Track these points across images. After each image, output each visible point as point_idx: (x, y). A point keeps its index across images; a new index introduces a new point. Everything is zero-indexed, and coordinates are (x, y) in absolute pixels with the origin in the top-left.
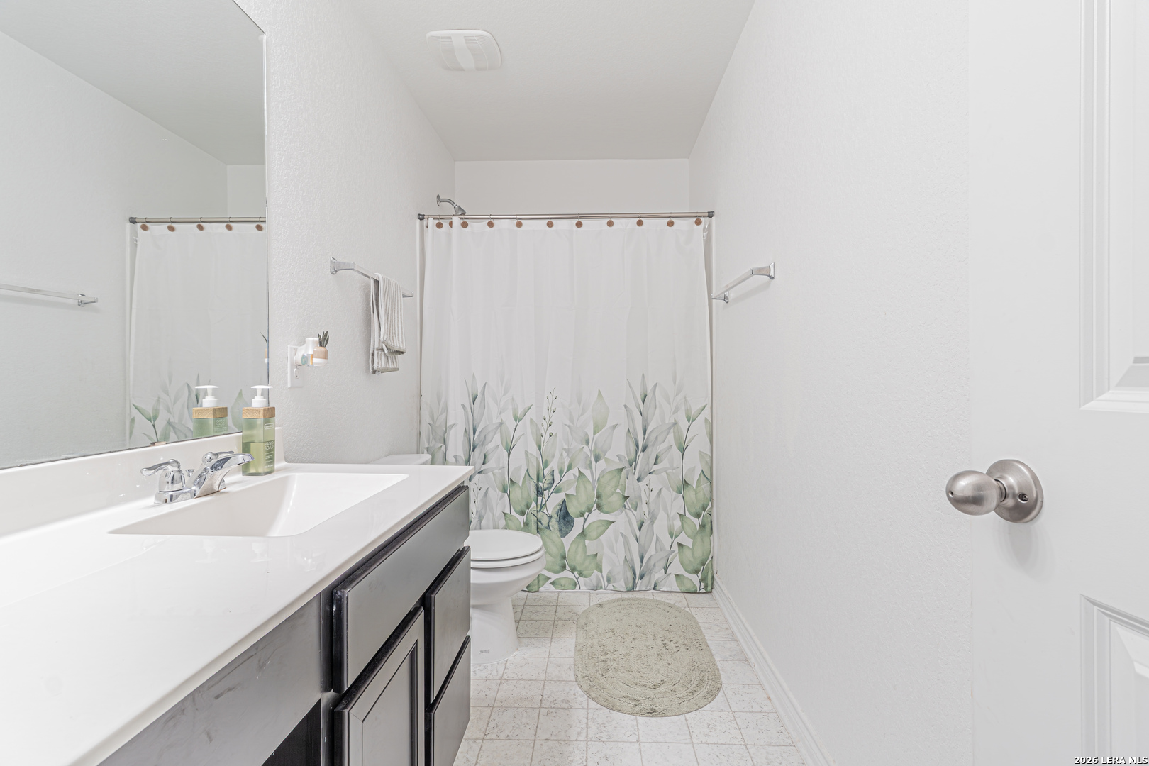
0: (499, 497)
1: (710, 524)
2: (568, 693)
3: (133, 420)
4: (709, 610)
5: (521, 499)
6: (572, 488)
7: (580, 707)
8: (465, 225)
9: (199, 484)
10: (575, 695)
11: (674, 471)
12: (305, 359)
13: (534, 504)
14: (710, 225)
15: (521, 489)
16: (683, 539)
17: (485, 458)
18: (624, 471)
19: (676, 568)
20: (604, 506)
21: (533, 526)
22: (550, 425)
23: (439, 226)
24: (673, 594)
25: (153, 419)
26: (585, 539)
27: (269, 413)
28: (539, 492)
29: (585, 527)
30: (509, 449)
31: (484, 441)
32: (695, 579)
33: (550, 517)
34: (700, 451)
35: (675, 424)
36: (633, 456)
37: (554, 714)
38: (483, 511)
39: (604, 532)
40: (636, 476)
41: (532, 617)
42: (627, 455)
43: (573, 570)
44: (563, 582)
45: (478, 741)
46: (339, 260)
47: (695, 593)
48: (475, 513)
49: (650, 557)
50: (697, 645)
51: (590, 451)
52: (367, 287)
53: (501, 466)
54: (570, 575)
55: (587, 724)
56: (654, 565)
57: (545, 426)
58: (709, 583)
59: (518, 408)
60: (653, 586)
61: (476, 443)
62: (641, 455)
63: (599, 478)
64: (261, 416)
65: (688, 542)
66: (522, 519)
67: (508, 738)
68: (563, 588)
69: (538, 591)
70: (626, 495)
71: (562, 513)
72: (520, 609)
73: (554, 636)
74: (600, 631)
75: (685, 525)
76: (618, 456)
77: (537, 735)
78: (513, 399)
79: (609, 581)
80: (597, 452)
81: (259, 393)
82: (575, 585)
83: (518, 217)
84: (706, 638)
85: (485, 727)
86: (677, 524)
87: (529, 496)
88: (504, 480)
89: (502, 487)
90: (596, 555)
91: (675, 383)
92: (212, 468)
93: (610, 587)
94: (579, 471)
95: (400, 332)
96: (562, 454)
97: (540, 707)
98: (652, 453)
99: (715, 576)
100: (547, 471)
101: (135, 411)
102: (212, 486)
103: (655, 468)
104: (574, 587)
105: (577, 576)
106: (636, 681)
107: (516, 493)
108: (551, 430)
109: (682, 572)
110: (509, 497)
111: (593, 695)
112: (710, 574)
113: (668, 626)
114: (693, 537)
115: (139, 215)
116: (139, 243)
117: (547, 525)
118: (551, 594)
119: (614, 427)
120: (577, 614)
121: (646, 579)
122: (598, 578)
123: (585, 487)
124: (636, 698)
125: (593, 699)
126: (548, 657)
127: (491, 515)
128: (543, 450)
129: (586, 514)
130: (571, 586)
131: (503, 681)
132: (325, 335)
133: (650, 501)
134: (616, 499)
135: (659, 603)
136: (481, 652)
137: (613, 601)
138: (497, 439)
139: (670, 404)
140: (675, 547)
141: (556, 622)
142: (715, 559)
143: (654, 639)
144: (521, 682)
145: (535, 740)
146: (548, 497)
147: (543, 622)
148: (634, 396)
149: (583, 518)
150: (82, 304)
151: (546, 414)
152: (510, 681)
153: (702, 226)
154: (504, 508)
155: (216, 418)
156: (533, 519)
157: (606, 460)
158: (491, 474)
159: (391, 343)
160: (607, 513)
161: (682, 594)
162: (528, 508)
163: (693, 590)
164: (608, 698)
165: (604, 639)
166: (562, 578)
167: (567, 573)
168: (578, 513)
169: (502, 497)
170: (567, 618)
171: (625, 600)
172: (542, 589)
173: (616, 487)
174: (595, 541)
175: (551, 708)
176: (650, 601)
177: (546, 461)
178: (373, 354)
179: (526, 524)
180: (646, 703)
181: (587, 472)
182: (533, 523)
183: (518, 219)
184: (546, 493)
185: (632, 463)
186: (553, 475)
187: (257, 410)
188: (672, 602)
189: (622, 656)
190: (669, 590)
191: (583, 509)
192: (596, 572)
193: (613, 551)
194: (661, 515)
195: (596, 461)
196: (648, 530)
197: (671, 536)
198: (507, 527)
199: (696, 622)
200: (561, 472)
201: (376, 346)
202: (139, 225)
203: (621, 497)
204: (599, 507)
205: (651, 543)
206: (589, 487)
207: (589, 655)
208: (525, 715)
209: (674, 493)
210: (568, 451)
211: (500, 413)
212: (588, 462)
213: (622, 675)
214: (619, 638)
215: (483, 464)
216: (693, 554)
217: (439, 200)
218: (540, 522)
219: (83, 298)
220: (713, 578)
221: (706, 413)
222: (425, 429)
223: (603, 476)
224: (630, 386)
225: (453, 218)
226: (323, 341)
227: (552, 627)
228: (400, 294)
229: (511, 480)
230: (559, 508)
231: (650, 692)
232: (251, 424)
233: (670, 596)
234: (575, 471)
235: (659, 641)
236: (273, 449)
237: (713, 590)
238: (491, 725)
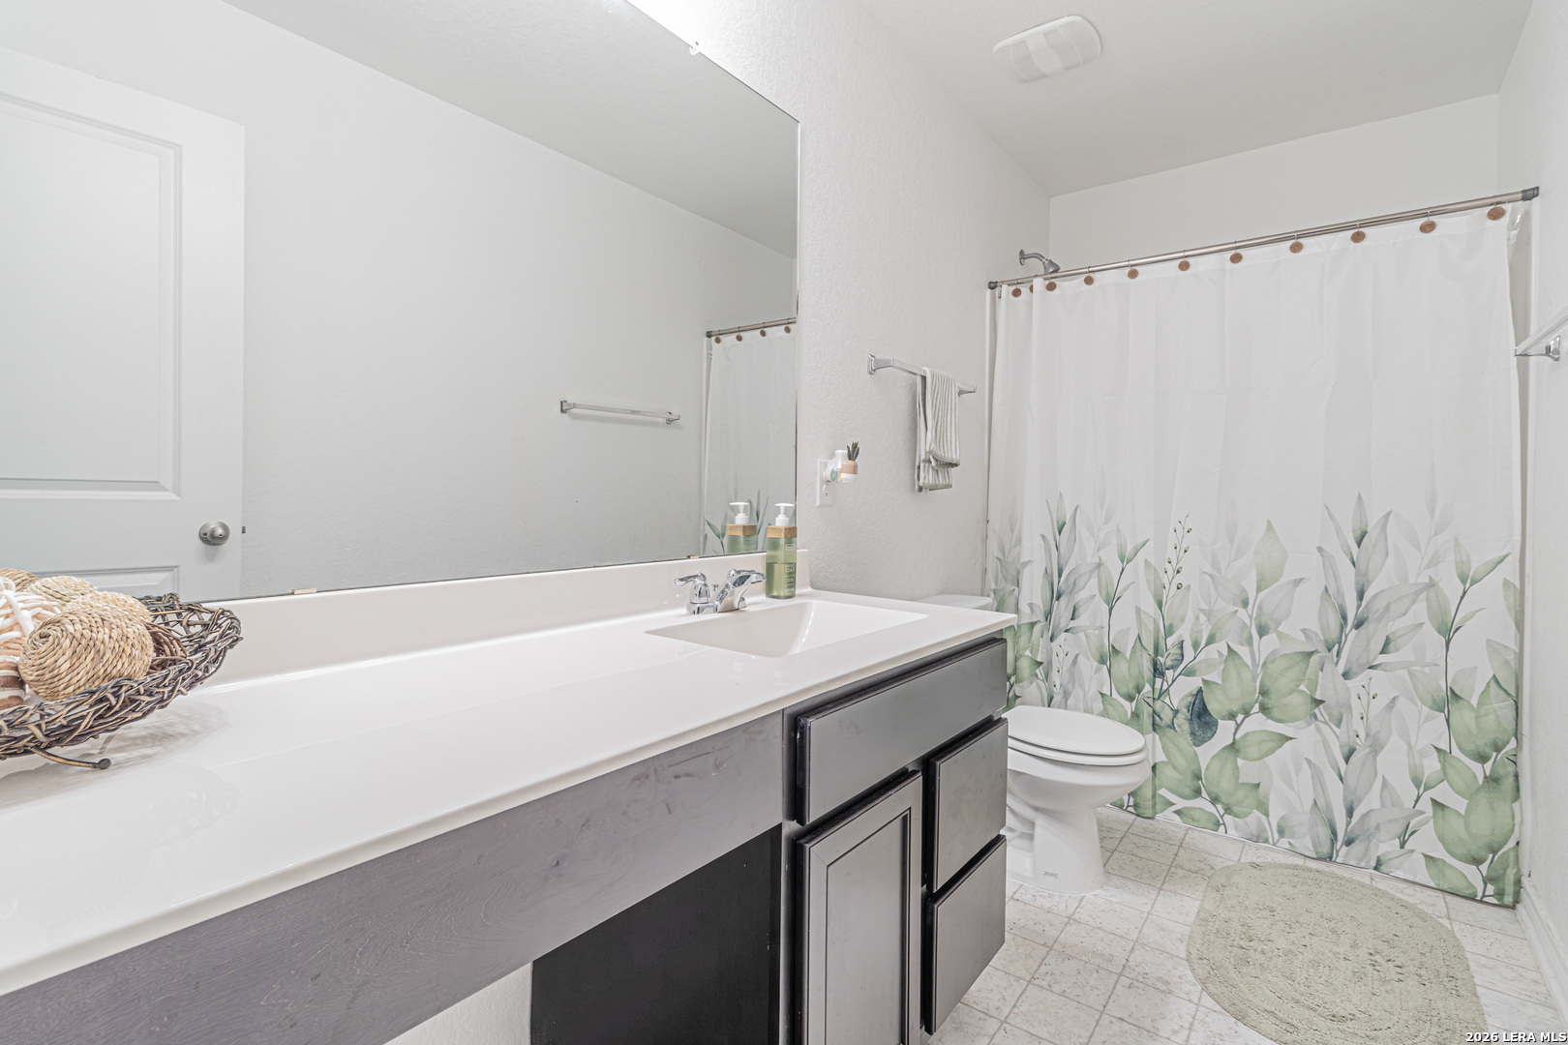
0: (1094, 669)
1: (1511, 779)
2: (1170, 971)
3: (706, 536)
4: (1500, 937)
5: (1128, 678)
6: (1216, 672)
7: (1186, 997)
8: (1051, 287)
9: (721, 599)
10: (1180, 977)
11: (1427, 670)
12: (835, 474)
13: (1148, 688)
14: (1527, 216)
15: (1129, 662)
16: (1442, 793)
17: (1074, 612)
18: (1314, 658)
19: (1426, 841)
20: (1274, 710)
21: (1147, 721)
22: (1178, 572)
23: (1017, 293)
24: (1417, 888)
25: (721, 536)
26: (1236, 756)
27: (791, 533)
28: (1158, 671)
29: (1238, 736)
30: (1111, 602)
31: (1073, 588)
32: (1474, 876)
33: (1176, 712)
34: (1488, 640)
35: (1432, 585)
36: (1334, 634)
37: (1140, 991)
38: (1070, 686)
39: (1272, 751)
40: (1341, 668)
41: (1135, 852)
42: (1322, 630)
43: (1215, 800)
44: (1197, 815)
45: (1021, 981)
46: (878, 357)
47: (1472, 898)
48: (1058, 686)
49: (1368, 813)
50: (1449, 985)
51: (1250, 617)
52: (914, 385)
53: (1098, 624)
54: (1210, 808)
55: (1192, 1025)
56: (1378, 828)
57: (1170, 573)
58: (1510, 889)
59: (1126, 544)
60: (1374, 864)
61: (1063, 589)
62: (1352, 634)
63: (1265, 664)
64: (783, 536)
65: (1459, 804)
66: (1129, 707)
67: (1063, 994)
68: (1196, 824)
69: (1152, 818)
70: (1318, 697)
71: (1196, 708)
72: (1119, 836)
73: (1164, 887)
74: (1247, 903)
75: (1450, 772)
76: (1303, 631)
77: (1108, 1006)
78: (1118, 530)
79: (1281, 832)
80: (1263, 620)
81: (782, 511)
82: (1218, 824)
83: (1131, 263)
84: (1477, 980)
85: (1035, 968)
86: (1432, 765)
87: (1141, 673)
88: (1102, 646)
89: (1098, 656)
90: (1258, 785)
91: (1432, 512)
92: (734, 585)
93: (1284, 843)
94: (1229, 647)
95: (953, 439)
96: (1197, 618)
97: (1121, 974)
98: (1376, 634)
99: (1525, 880)
100: (1171, 641)
101: (707, 527)
102: (732, 602)
103: (1382, 659)
104: (1215, 827)
105: (1222, 812)
106: (1298, 997)
107: (1121, 667)
108: (1179, 579)
109: (1439, 852)
110: (1109, 671)
111: (1212, 988)
112: (1511, 873)
113: (1390, 936)
114: (1471, 795)
115: (714, 329)
116: (713, 357)
117: (1170, 723)
118: (1174, 829)
119: (1298, 582)
120: (1212, 868)
121: (1357, 848)
122: (1259, 821)
123: (1239, 674)
124: (1289, 1020)
125: (1211, 995)
126: (1149, 913)
127: (1082, 694)
128: (1165, 608)
129: (1240, 717)
130: (1210, 825)
131: (1072, 922)
132: (855, 446)
133: (1371, 715)
134: (1297, 702)
135: (1378, 893)
136: (1046, 874)
137: (1287, 867)
138: (1092, 587)
139: (1418, 548)
140: (1425, 805)
141: (1173, 869)
142: (1525, 849)
143: (1354, 946)
144: (1099, 931)
145: (1102, 1012)
146: (1173, 681)
147: (1152, 863)
148: (1339, 533)
149: (1234, 722)
150: (669, 421)
151: (1172, 554)
152: (1083, 926)
153: (1504, 221)
154: (1102, 685)
155: (747, 536)
156: (1147, 711)
157: (1280, 635)
158: (1082, 635)
159: (940, 453)
160: (1279, 721)
161: (1440, 894)
162: (1139, 693)
163: (1467, 892)
164: (1237, 1002)
165: (1254, 917)
166: (1195, 808)
167: (1203, 803)
168: (1225, 713)
169: (1098, 670)
170: (1193, 869)
171: (1310, 870)
172: (1159, 816)
173: (1299, 681)
174: (1257, 763)
175: (1138, 981)
176: (1363, 885)
177: (1171, 625)
178: (919, 467)
179: (1136, 715)
180: (1308, 1035)
181: (1243, 651)
182: (1146, 715)
183: (1132, 266)
184: (1169, 674)
185: (1334, 645)
186: (1182, 648)
187: (778, 530)
188: (1411, 900)
189: (1281, 953)
190: (1411, 878)
191: (1235, 708)
192: (1256, 813)
193: (1290, 786)
194: (1395, 745)
195: (1261, 636)
196: (1364, 764)
197: (1417, 783)
198: (1105, 714)
199: (1461, 948)
200: (1196, 645)
201: (923, 457)
202: (713, 338)
203: (1309, 700)
204: (1264, 709)
205: (1370, 788)
206: (1247, 675)
207: (1218, 931)
208: (1095, 975)
209: (1426, 710)
210: (1209, 614)
211: (1099, 550)
212: (1246, 635)
213: (1270, 977)
214: (1281, 924)
215: (1072, 619)
216: (1467, 826)
217: (1023, 256)
218: (1159, 716)
219: (670, 417)
220: (1518, 882)
221: (1509, 570)
222: (992, 566)
223: (1273, 661)
224: (1331, 516)
225: (1035, 280)
226: (853, 453)
227: (1164, 874)
228: (955, 391)
229: (1113, 648)
230: (1190, 699)
231: (1323, 1024)
232: (774, 544)
233: (1410, 890)
234: (1220, 647)
235: (1363, 954)
236: (794, 572)
237: (1518, 906)
238: (1043, 969)
